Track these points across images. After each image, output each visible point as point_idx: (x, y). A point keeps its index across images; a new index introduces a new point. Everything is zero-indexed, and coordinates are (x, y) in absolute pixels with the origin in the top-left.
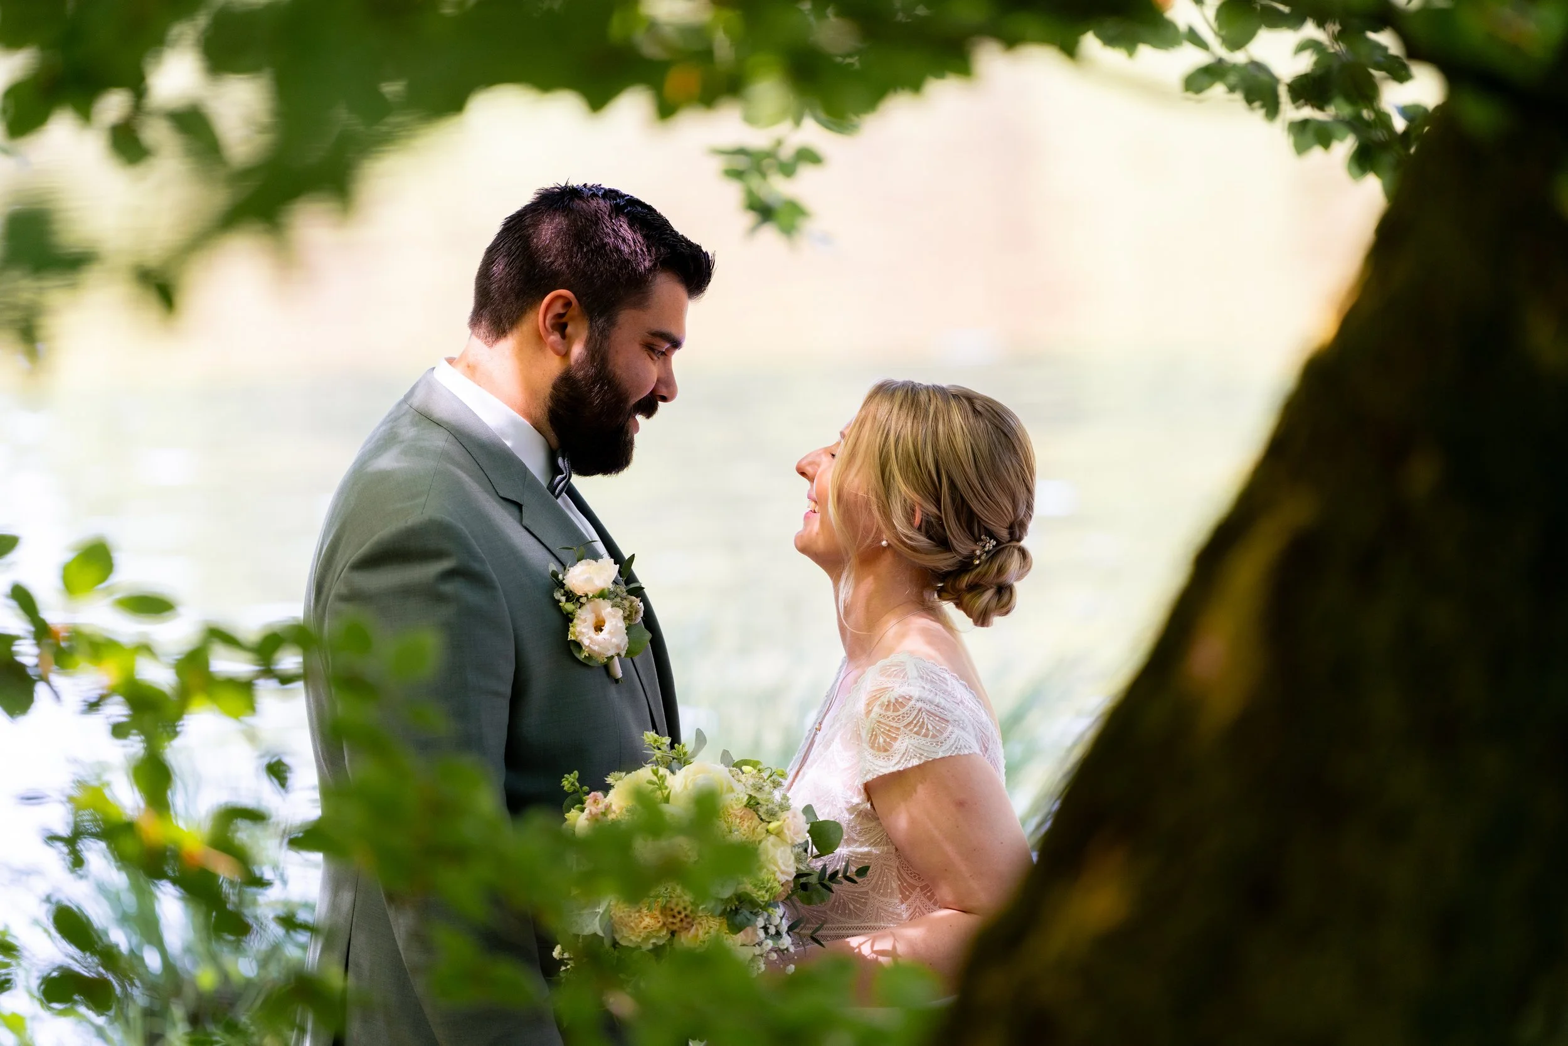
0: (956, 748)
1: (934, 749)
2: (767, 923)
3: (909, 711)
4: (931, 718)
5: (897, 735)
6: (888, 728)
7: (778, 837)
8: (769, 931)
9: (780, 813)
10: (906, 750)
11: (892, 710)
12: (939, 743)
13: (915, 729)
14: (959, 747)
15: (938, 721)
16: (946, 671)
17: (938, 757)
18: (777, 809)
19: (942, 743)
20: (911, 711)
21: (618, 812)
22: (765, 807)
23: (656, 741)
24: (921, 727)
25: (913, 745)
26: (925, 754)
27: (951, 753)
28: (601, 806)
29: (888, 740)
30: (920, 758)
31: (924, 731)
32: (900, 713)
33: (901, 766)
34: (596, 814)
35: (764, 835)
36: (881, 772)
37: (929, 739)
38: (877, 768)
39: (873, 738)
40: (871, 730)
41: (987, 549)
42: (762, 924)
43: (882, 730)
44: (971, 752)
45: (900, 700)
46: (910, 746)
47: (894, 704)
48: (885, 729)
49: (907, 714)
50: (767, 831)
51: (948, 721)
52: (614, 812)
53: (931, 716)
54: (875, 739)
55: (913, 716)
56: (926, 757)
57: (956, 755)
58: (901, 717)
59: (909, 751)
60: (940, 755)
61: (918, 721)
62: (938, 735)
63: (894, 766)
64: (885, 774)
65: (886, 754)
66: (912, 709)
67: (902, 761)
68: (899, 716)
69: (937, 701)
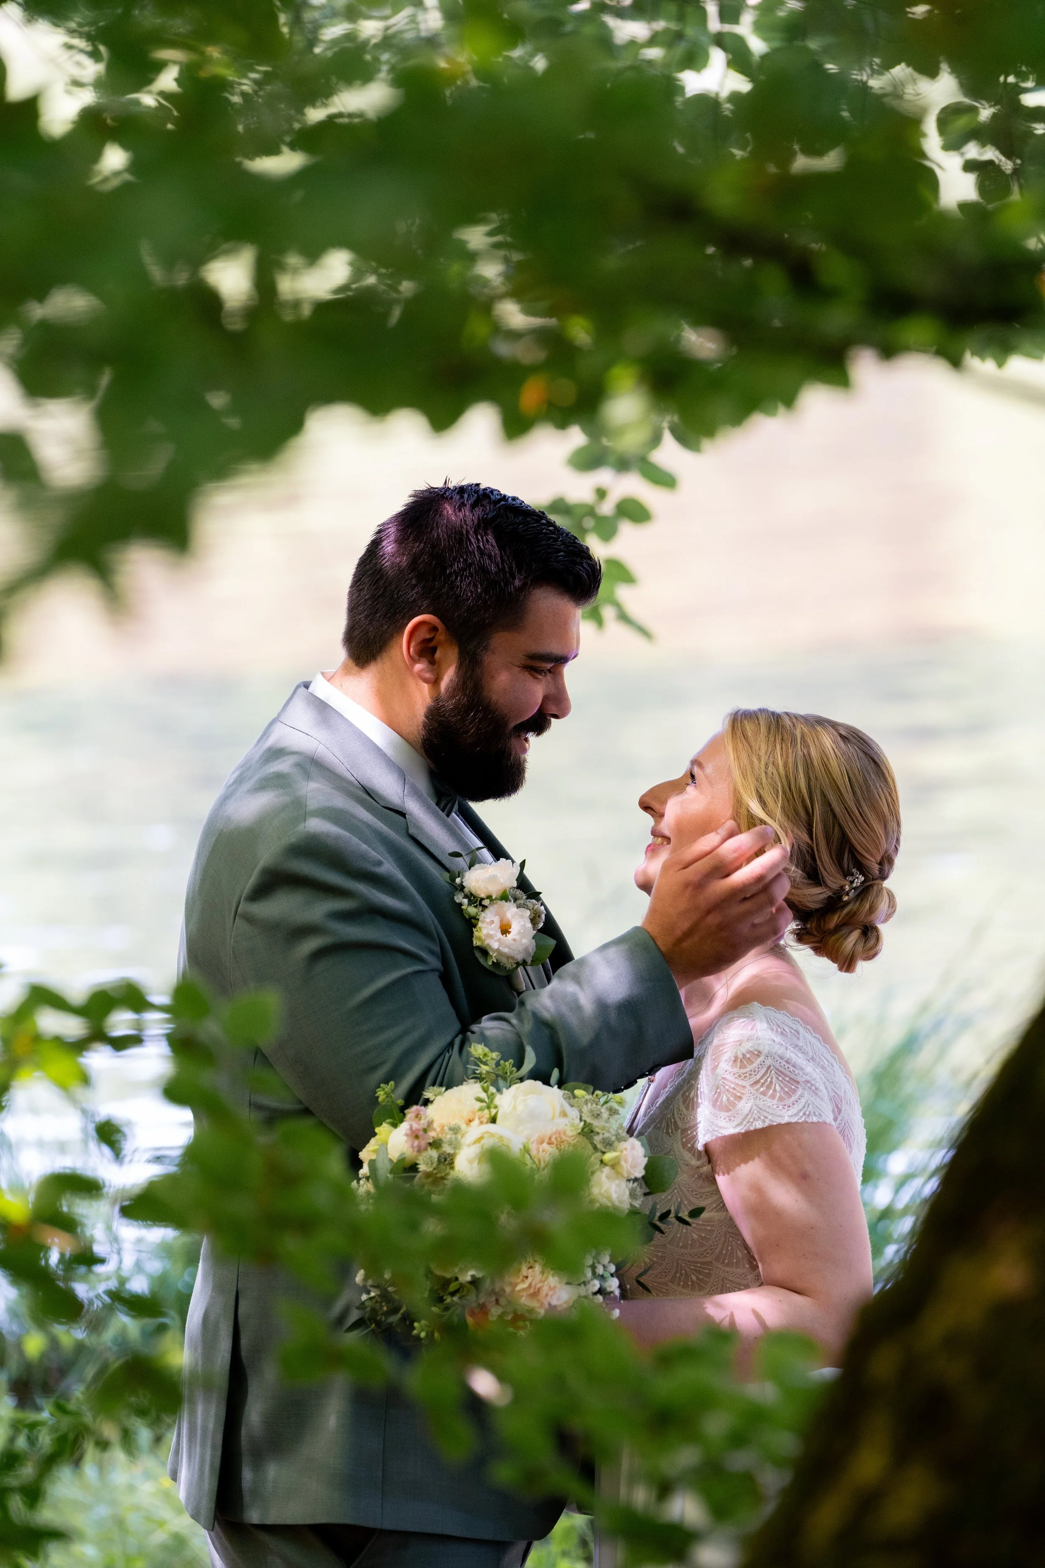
0: (805, 1114)
1: (779, 1113)
2: (595, 1261)
3: (756, 1069)
4: (780, 1078)
5: (742, 1094)
6: (733, 1086)
7: (613, 1169)
8: (597, 1271)
9: (616, 1143)
10: (750, 1111)
11: (739, 1066)
12: (786, 1107)
13: (762, 1089)
14: (807, 1113)
15: (788, 1082)
16: (799, 1022)
17: (783, 1122)
18: (614, 1138)
19: (789, 1106)
20: (759, 1068)
21: (438, 1129)
22: (601, 1136)
23: (485, 1055)
24: (769, 1087)
25: (757, 1106)
26: (770, 1117)
27: (798, 1120)
28: (423, 1122)
29: (732, 1099)
30: (764, 1121)
31: (771, 1092)
32: (747, 1070)
33: (742, 1129)
34: (418, 1130)
35: (598, 1166)
36: (720, 1133)
37: (775, 1102)
38: (716, 1129)
39: (716, 1095)
40: (715, 1088)
41: (854, 885)
42: (591, 1263)
43: (727, 1087)
44: (821, 1120)
45: (748, 1056)
46: (754, 1107)
47: (741, 1059)
48: (730, 1087)
49: (755, 1071)
50: (602, 1161)
51: (798, 1083)
52: (435, 1130)
53: (780, 1076)
54: (718, 1098)
55: (760, 1074)
56: (771, 1120)
57: (802, 1122)
58: (747, 1075)
59: (753, 1112)
60: (786, 1120)
61: (766, 1080)
62: (786, 1097)
63: (736, 1127)
64: (725, 1136)
65: (728, 1114)
66: (760, 1066)
67: (745, 1123)
68: (746, 1073)
69: (788, 1056)
